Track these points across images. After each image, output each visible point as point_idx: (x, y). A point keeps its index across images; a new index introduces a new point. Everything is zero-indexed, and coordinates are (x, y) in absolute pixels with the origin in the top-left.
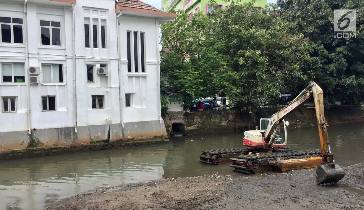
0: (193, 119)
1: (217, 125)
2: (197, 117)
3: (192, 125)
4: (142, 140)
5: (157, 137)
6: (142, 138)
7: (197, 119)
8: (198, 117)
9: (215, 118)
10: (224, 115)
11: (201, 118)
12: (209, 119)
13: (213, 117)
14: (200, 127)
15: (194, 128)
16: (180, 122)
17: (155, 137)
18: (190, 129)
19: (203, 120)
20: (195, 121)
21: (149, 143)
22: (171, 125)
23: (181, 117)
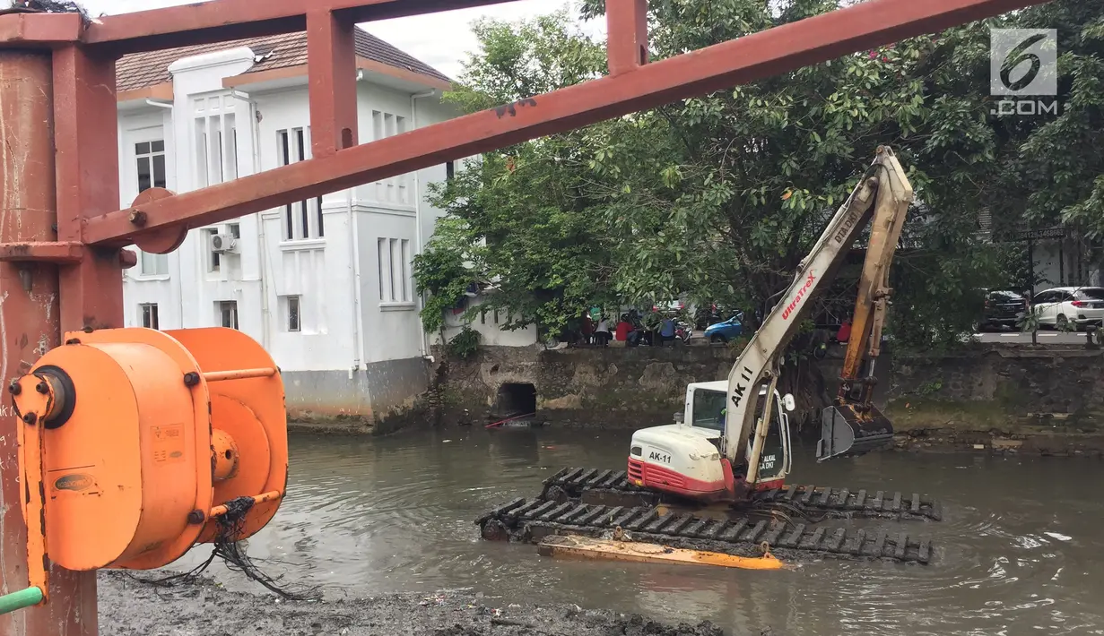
0: (570, 374)
1: (661, 401)
2: (583, 369)
3: (563, 395)
4: (308, 420)
5: (347, 416)
6: (309, 416)
7: (585, 376)
8: (591, 369)
9: (656, 375)
10: (698, 365)
11: (597, 372)
12: (630, 377)
13: (646, 372)
14: (593, 401)
15: (569, 406)
16: (524, 380)
17: (341, 417)
18: (553, 408)
19: (605, 381)
20: (576, 380)
21: (320, 431)
22: (495, 387)
23: (529, 364)
